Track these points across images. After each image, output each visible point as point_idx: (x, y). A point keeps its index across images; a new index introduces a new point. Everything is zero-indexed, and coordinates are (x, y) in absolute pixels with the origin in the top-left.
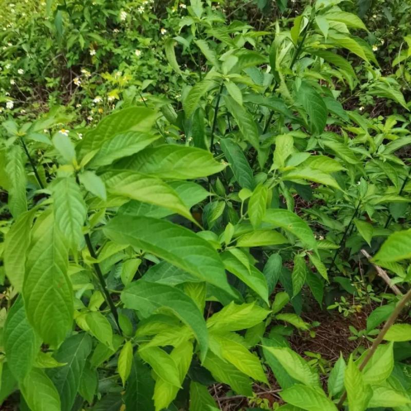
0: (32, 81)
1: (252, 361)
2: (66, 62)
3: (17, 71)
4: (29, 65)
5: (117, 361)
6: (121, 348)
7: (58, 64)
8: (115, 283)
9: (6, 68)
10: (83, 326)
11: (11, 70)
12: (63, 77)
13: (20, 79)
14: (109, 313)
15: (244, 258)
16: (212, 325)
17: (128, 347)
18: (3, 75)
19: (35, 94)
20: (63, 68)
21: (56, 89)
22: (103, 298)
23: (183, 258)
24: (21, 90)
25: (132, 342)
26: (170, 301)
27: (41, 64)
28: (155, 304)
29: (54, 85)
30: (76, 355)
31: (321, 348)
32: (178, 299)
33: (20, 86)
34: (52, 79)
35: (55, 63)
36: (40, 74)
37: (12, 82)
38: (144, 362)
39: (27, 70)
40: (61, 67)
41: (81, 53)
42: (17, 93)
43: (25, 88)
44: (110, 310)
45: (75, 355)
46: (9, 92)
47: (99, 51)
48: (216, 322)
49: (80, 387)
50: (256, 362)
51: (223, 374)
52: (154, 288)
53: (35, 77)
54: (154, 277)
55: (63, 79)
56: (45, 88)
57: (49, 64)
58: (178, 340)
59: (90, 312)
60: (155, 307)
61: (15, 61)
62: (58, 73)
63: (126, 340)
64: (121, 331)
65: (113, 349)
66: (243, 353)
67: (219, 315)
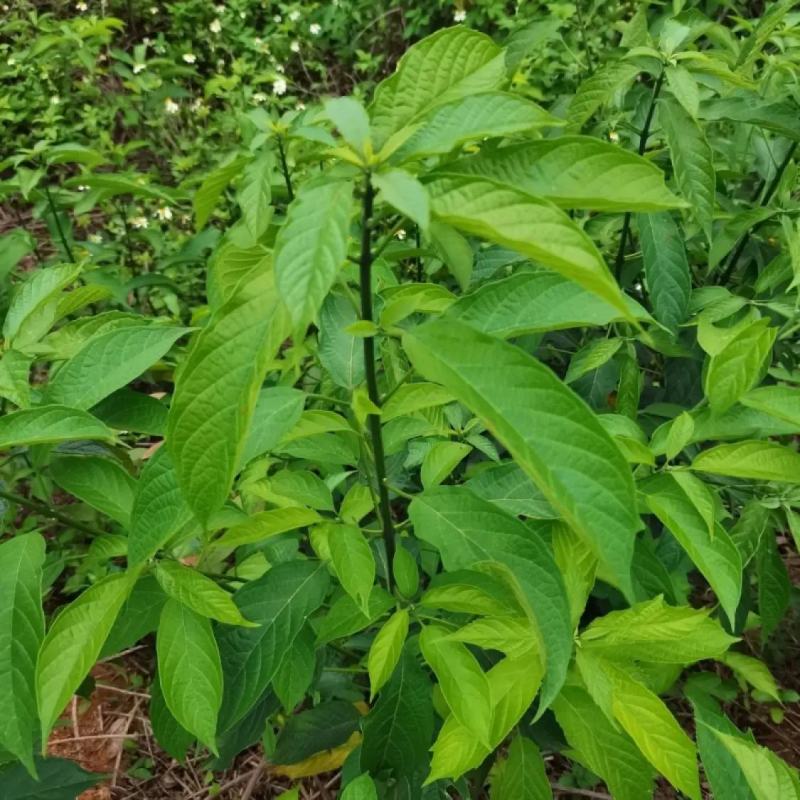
0: (329, 53)
1: (676, 745)
2: (403, 28)
3: (309, 27)
4: (333, 21)
5: (371, 644)
6: (384, 619)
7: (387, 27)
8: (403, 479)
9: (290, 19)
10: (320, 548)
11: (298, 24)
12: (389, 55)
13: (310, 44)
14: (377, 538)
15: (703, 500)
16: (601, 634)
17: (400, 621)
18: (281, 32)
19: (329, 79)
20: (393, 39)
21: (371, 77)
22: (372, 502)
23: (551, 468)
24: (307, 67)
25: (411, 614)
26: (510, 555)
27: (355, 22)
28: (475, 548)
29: (368, 68)
30: (291, 602)
31: (787, 750)
32: (531, 557)
33: (306, 58)
34: (368, 56)
35: (383, 24)
36: (349, 42)
37: (295, 47)
38: (424, 661)
39: (326, 29)
40: (391, 35)
41: (437, 13)
42: (297, 72)
43: (315, 63)
44: (381, 531)
45: (289, 601)
46: (284, 66)
47: (474, 14)
48: (612, 632)
49: (279, 672)
50: (687, 751)
51: (596, 752)
52: (485, 514)
53: (337, 46)
54: (490, 489)
55: (388, 61)
56: (350, 70)
57: (370, 25)
58: (519, 644)
59: (342, 522)
60: (474, 557)
61: (309, 9)
62: (382, 46)
63: (398, 605)
64: (393, 582)
65: (367, 614)
66: (661, 721)
67: (621, 618)
